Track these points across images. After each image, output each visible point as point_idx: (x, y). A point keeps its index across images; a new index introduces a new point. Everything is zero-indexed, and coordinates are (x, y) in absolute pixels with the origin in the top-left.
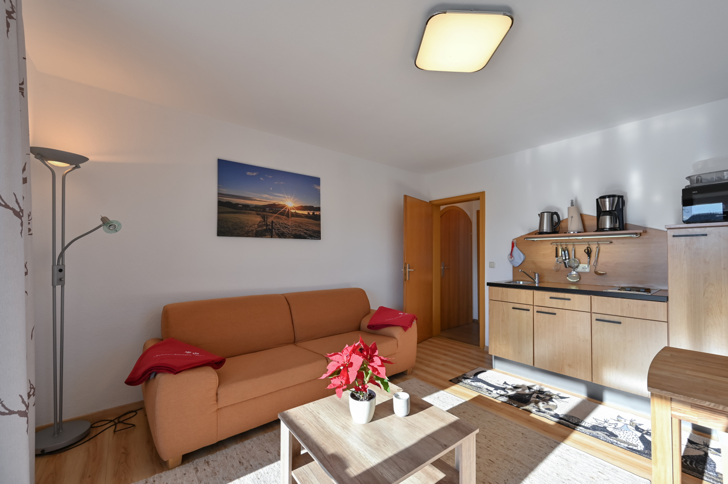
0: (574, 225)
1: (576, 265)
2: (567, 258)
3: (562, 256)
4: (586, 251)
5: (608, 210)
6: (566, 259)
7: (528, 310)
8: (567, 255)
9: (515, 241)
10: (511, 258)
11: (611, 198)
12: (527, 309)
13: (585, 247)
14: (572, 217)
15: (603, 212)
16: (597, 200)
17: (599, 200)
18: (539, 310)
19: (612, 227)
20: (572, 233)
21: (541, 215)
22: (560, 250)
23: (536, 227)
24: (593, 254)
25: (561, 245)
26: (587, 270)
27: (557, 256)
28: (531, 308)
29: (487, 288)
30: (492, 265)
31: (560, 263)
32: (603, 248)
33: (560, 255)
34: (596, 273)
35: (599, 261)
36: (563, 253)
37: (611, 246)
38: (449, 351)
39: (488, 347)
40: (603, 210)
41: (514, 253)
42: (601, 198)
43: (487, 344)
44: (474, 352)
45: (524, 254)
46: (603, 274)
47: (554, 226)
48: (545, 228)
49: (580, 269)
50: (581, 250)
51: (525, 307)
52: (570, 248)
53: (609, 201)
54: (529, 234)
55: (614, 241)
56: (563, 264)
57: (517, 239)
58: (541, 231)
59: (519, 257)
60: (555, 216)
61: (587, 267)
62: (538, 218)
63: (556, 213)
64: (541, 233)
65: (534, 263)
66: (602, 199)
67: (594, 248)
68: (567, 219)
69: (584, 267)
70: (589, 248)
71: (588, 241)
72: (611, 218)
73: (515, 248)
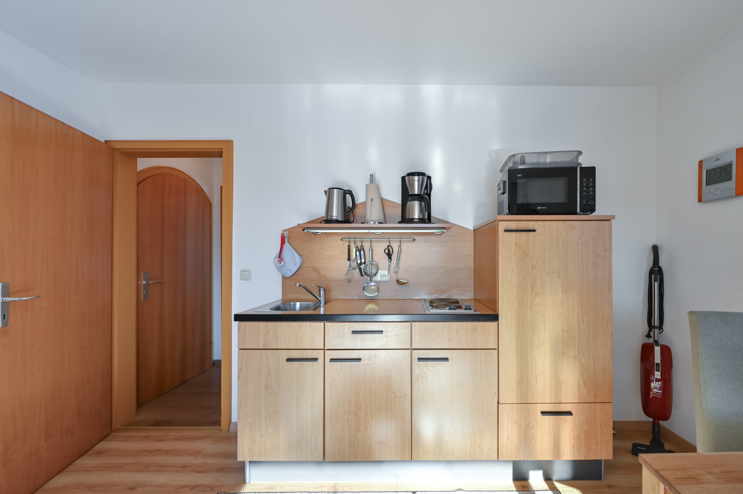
0: (374, 213)
1: (374, 271)
2: (363, 261)
3: (356, 259)
4: (387, 251)
5: (416, 193)
6: (361, 264)
7: (316, 359)
8: (362, 256)
9: (286, 234)
10: (280, 262)
11: (421, 177)
12: (313, 357)
13: (385, 245)
14: (372, 200)
15: (412, 195)
16: (403, 178)
17: (407, 178)
18: (334, 357)
19: (421, 217)
20: (372, 223)
21: (329, 193)
22: (354, 250)
23: (321, 212)
24: (394, 257)
25: (355, 242)
26: (387, 279)
27: (349, 259)
28: (319, 355)
29: (235, 325)
30: (246, 276)
31: (354, 269)
32: (405, 246)
33: (354, 256)
34: (398, 281)
35: (400, 265)
36: (358, 253)
37: (414, 244)
38: (147, 468)
39: (236, 424)
40: (410, 194)
41: (285, 254)
42: (410, 174)
43: (234, 419)
44: (206, 446)
45: (300, 255)
46: (405, 283)
47: (347, 213)
48: (336, 214)
49: (378, 278)
50: (379, 249)
51: (309, 354)
52: (367, 246)
53: (419, 181)
54: (308, 223)
55: (417, 238)
56: (358, 270)
57: (290, 230)
58: (329, 218)
59: (293, 261)
60: (348, 197)
61: (387, 273)
62: (324, 199)
63: (350, 193)
64: (328, 221)
65: (316, 270)
66: (411, 177)
67: (395, 246)
68: (365, 203)
69: (383, 275)
70: (390, 248)
71: (389, 237)
72: (421, 205)
73: (287, 245)
